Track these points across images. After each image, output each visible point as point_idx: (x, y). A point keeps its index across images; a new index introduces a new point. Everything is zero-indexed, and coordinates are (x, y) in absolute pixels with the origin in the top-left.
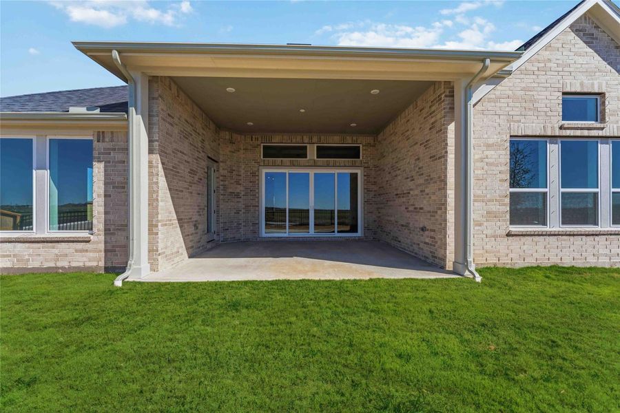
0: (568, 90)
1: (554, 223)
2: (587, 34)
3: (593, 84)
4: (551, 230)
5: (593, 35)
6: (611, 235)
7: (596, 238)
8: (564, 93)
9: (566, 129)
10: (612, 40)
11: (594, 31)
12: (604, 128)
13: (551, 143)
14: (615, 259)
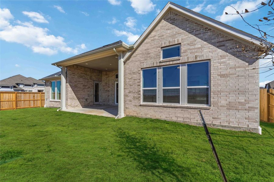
0: (163, 45)
1: (160, 102)
2: (172, 20)
3: (175, 40)
4: (158, 104)
5: (175, 19)
6: (184, 108)
7: (177, 109)
8: (162, 48)
9: (162, 62)
10: (184, 17)
11: (175, 17)
12: (180, 59)
13: (158, 69)
14: (186, 120)
